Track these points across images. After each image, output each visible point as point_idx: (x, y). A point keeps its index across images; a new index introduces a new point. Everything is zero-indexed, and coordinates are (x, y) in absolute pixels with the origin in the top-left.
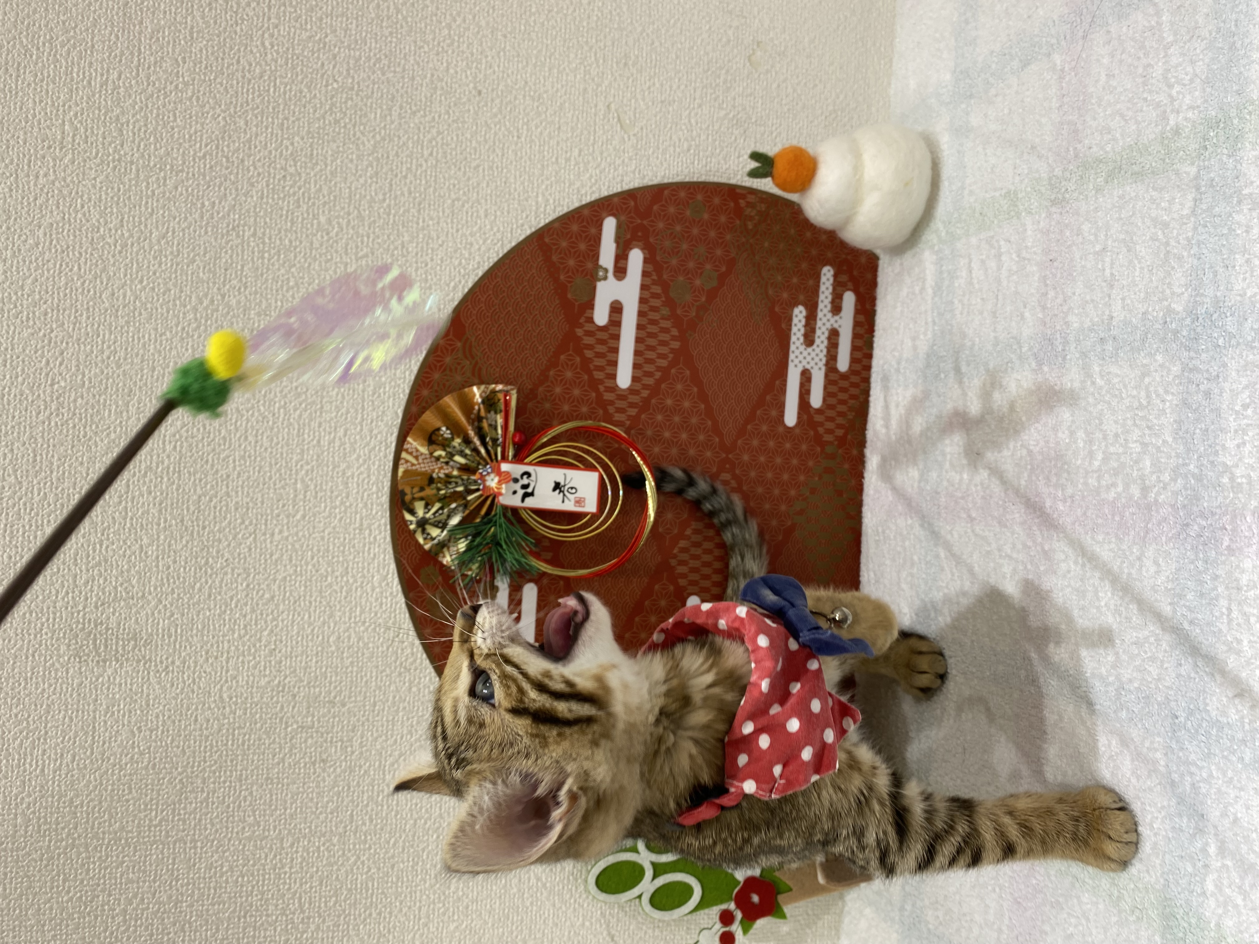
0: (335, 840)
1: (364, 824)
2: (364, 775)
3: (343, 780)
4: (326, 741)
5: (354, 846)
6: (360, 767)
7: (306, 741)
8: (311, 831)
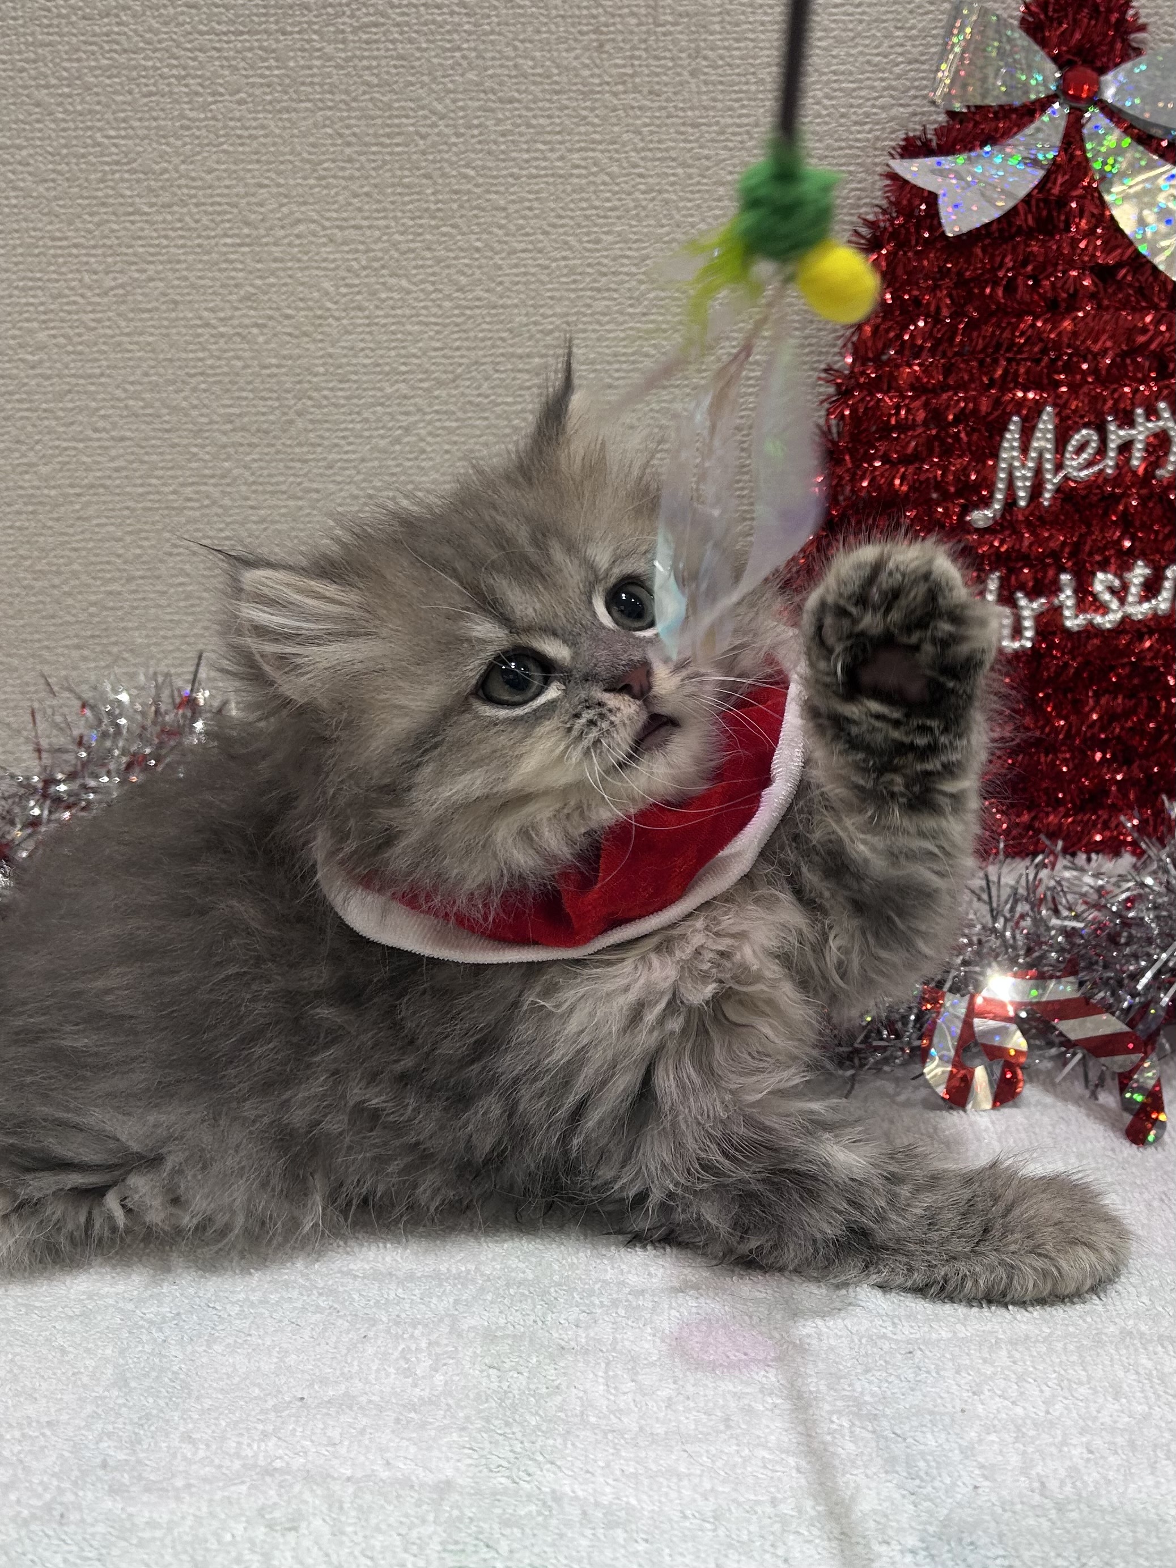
0: (471, 76)
1: (499, 122)
2: (578, 116)
3: (570, 83)
4: (634, 48)
5: (462, 108)
6: (593, 109)
7: (633, 14)
8: (486, 34)
